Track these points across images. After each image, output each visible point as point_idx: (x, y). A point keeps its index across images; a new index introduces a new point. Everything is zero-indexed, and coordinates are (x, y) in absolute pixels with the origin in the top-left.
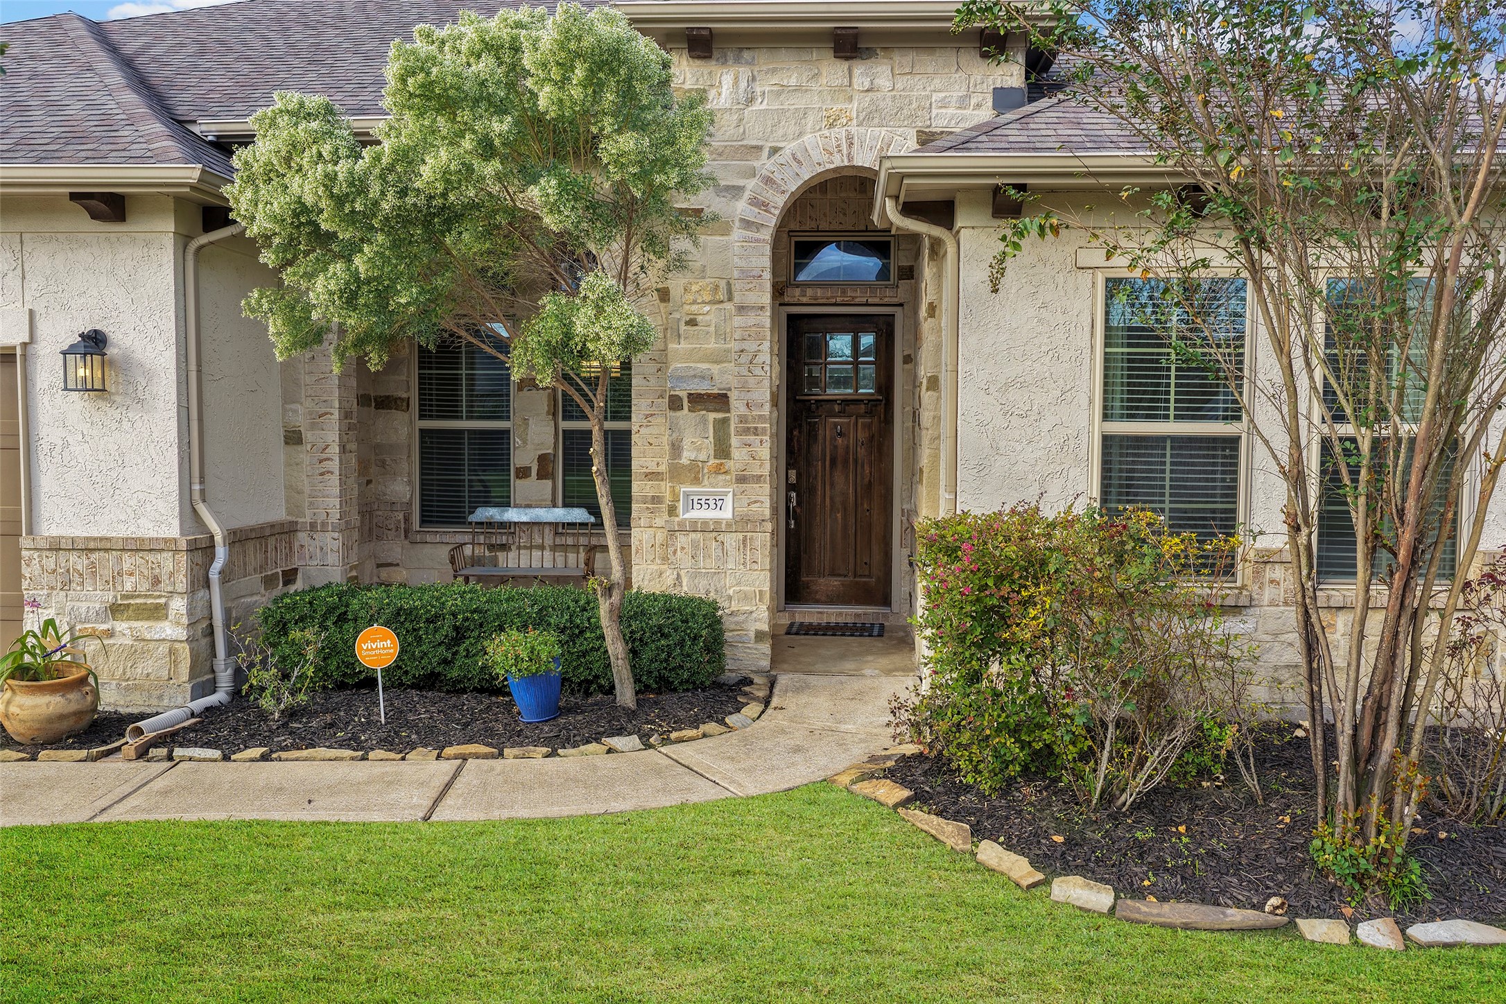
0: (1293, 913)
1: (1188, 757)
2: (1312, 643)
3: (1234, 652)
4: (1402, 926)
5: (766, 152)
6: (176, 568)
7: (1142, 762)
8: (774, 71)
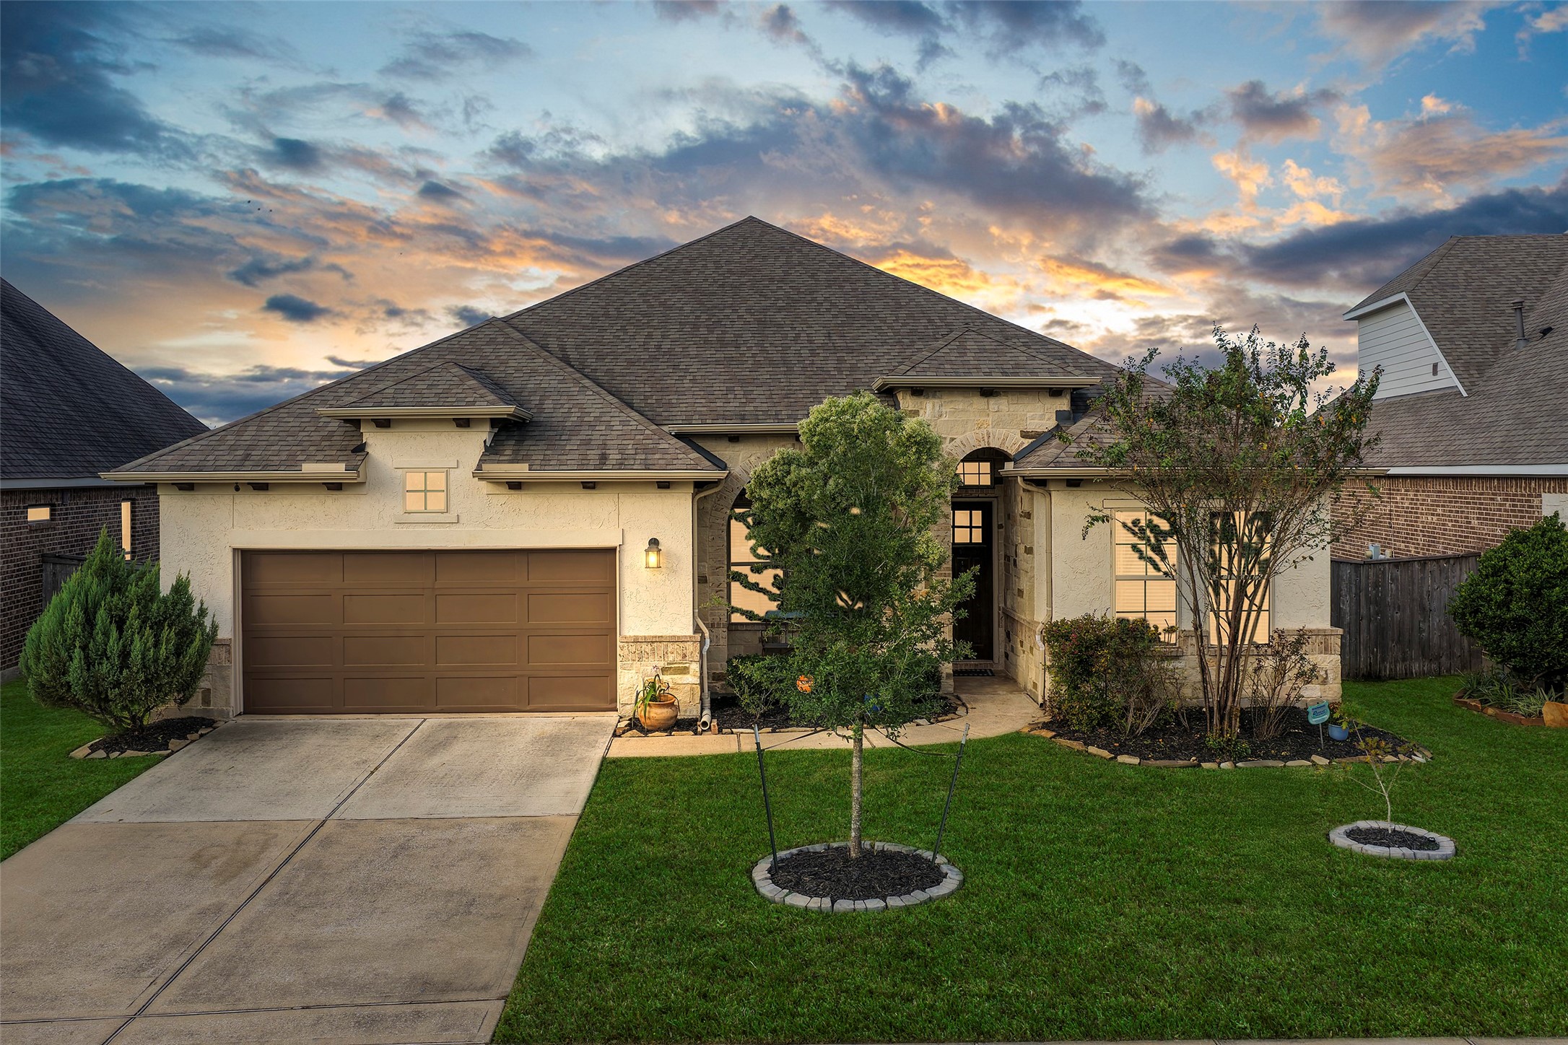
0: (1200, 761)
1: (1161, 716)
2: (1204, 669)
3: (1176, 676)
4: (1235, 764)
5: (948, 440)
6: (693, 649)
7: (1145, 716)
8: (952, 402)
